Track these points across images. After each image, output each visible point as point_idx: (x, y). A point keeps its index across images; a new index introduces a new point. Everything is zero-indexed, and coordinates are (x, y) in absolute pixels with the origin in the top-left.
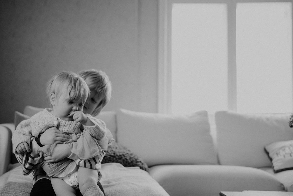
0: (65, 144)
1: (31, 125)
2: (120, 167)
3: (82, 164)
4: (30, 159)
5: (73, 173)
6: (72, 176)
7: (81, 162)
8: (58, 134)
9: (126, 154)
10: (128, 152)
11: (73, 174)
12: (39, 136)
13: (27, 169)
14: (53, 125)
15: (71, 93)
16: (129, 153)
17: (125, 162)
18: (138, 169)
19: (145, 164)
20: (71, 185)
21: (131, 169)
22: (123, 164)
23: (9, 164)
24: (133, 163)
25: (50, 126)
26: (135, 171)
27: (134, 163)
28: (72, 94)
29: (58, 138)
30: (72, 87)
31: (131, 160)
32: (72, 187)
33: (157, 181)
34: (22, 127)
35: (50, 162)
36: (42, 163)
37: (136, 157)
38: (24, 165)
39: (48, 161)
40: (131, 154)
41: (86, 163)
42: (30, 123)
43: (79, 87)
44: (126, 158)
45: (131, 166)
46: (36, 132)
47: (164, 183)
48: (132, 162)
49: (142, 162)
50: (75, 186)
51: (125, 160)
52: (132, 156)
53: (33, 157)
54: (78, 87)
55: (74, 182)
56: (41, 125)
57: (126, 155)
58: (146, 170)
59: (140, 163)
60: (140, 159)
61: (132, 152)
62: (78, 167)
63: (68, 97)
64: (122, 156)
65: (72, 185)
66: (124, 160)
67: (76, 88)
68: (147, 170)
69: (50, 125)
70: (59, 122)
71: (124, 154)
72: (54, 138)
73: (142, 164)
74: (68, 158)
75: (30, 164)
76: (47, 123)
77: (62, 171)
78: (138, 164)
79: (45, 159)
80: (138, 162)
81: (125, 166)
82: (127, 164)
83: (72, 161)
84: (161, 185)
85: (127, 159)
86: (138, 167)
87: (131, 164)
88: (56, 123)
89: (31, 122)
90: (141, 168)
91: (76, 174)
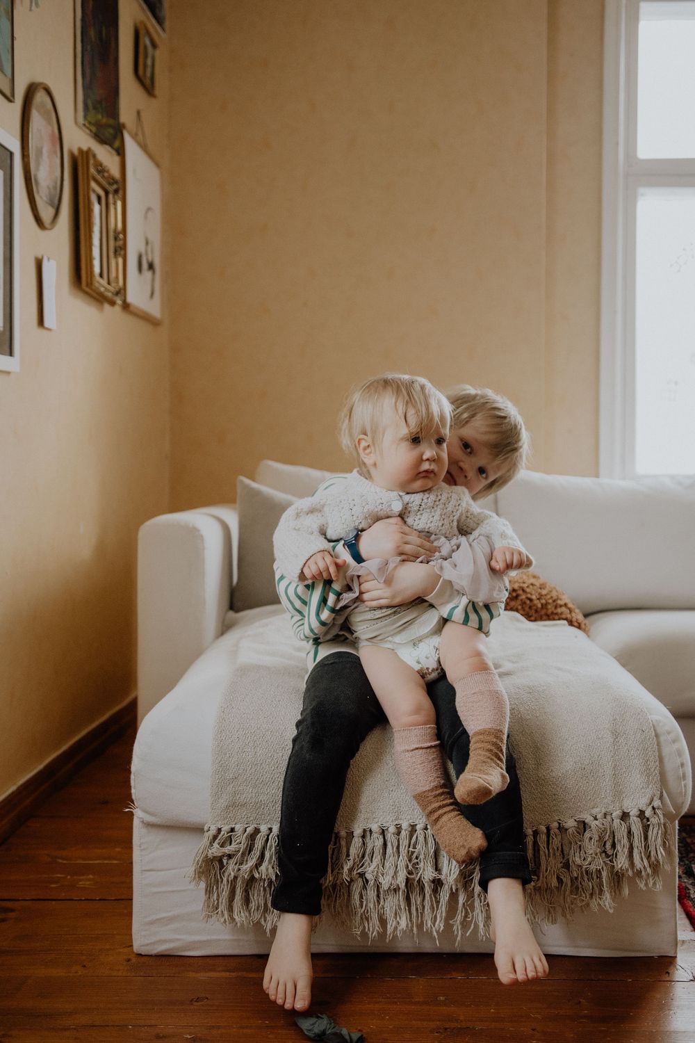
0: (421, 562)
1: (326, 509)
2: (518, 620)
3: (458, 615)
4: (331, 598)
5: (427, 637)
6: (421, 645)
7: (456, 610)
8: (409, 538)
9: (528, 587)
10: (532, 581)
11: (427, 641)
12: (357, 537)
13: (323, 624)
14: (389, 514)
15: (408, 419)
16: (537, 583)
17: (527, 609)
18: (564, 625)
19: (577, 611)
20: (417, 667)
21: (545, 626)
22: (521, 612)
23: (226, 613)
24: (547, 609)
25: (382, 514)
26: (555, 633)
27: (551, 608)
28: (413, 420)
29: (408, 548)
30: (407, 402)
31: (543, 601)
32: (418, 672)
33: (611, 654)
34: (298, 515)
35: (378, 605)
36: (352, 607)
37: (554, 594)
38: (318, 615)
39: (374, 604)
40: (542, 587)
41: (470, 614)
42: (323, 506)
43: (422, 397)
44: (529, 596)
45: (541, 619)
46: (343, 529)
47: (631, 658)
48: (544, 606)
49: (570, 605)
50: (428, 669)
51: (528, 602)
52: (544, 592)
53: (338, 592)
54: (419, 398)
55: (427, 658)
56: (357, 511)
57: (528, 590)
58: (579, 627)
59: (563, 609)
60: (565, 599)
61: (542, 581)
62: (445, 621)
63: (404, 431)
64: (520, 592)
65: (419, 668)
66: (524, 603)
67: (416, 402)
68: (583, 626)
69: (382, 512)
70: (405, 502)
71: (525, 585)
72: (398, 547)
73: (571, 611)
74: (425, 598)
75: (333, 610)
76: (373, 507)
77: (405, 628)
78: (559, 610)
79: (365, 596)
80: (561, 606)
81: (529, 617)
82: (532, 612)
83: (432, 606)
84: (624, 666)
85: (531, 600)
86: (565, 622)
87: (543, 612)
88: (397, 507)
89: (328, 502)
90: (571, 623)
91: (436, 641)
